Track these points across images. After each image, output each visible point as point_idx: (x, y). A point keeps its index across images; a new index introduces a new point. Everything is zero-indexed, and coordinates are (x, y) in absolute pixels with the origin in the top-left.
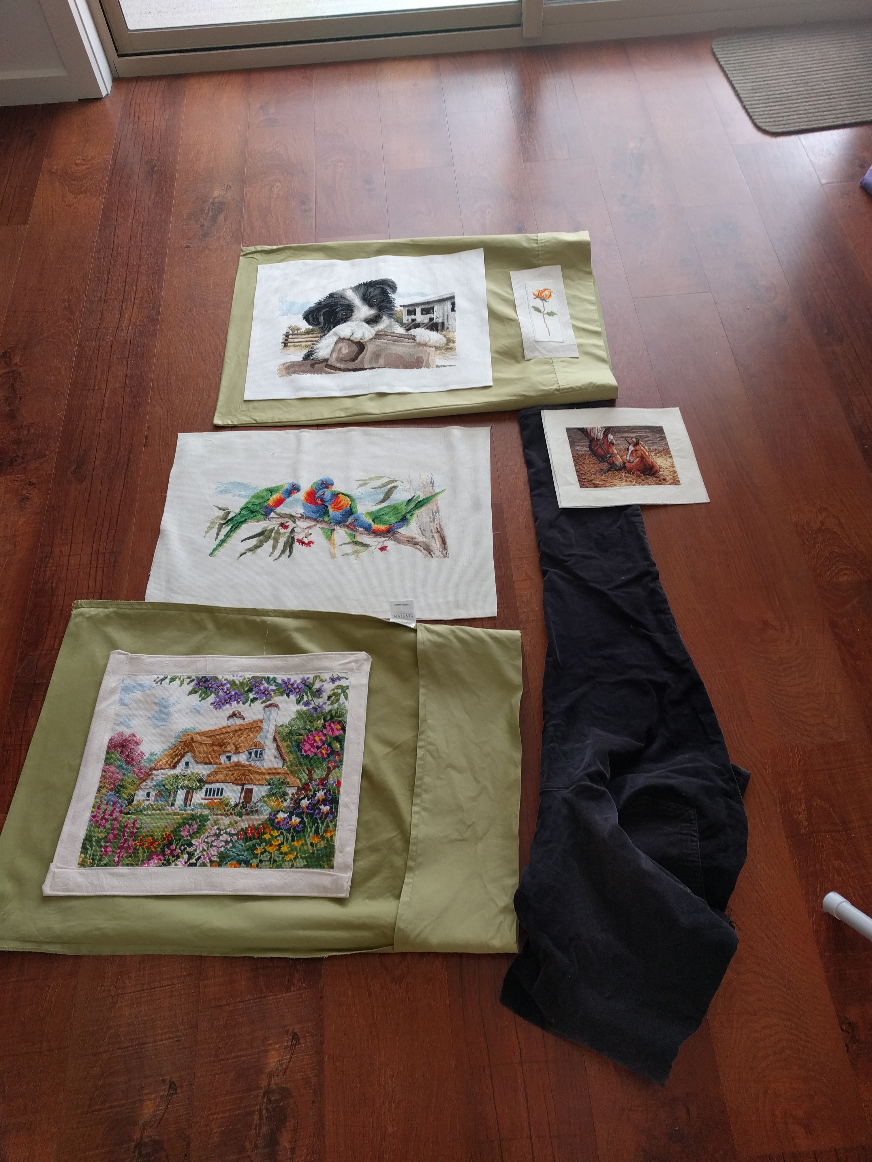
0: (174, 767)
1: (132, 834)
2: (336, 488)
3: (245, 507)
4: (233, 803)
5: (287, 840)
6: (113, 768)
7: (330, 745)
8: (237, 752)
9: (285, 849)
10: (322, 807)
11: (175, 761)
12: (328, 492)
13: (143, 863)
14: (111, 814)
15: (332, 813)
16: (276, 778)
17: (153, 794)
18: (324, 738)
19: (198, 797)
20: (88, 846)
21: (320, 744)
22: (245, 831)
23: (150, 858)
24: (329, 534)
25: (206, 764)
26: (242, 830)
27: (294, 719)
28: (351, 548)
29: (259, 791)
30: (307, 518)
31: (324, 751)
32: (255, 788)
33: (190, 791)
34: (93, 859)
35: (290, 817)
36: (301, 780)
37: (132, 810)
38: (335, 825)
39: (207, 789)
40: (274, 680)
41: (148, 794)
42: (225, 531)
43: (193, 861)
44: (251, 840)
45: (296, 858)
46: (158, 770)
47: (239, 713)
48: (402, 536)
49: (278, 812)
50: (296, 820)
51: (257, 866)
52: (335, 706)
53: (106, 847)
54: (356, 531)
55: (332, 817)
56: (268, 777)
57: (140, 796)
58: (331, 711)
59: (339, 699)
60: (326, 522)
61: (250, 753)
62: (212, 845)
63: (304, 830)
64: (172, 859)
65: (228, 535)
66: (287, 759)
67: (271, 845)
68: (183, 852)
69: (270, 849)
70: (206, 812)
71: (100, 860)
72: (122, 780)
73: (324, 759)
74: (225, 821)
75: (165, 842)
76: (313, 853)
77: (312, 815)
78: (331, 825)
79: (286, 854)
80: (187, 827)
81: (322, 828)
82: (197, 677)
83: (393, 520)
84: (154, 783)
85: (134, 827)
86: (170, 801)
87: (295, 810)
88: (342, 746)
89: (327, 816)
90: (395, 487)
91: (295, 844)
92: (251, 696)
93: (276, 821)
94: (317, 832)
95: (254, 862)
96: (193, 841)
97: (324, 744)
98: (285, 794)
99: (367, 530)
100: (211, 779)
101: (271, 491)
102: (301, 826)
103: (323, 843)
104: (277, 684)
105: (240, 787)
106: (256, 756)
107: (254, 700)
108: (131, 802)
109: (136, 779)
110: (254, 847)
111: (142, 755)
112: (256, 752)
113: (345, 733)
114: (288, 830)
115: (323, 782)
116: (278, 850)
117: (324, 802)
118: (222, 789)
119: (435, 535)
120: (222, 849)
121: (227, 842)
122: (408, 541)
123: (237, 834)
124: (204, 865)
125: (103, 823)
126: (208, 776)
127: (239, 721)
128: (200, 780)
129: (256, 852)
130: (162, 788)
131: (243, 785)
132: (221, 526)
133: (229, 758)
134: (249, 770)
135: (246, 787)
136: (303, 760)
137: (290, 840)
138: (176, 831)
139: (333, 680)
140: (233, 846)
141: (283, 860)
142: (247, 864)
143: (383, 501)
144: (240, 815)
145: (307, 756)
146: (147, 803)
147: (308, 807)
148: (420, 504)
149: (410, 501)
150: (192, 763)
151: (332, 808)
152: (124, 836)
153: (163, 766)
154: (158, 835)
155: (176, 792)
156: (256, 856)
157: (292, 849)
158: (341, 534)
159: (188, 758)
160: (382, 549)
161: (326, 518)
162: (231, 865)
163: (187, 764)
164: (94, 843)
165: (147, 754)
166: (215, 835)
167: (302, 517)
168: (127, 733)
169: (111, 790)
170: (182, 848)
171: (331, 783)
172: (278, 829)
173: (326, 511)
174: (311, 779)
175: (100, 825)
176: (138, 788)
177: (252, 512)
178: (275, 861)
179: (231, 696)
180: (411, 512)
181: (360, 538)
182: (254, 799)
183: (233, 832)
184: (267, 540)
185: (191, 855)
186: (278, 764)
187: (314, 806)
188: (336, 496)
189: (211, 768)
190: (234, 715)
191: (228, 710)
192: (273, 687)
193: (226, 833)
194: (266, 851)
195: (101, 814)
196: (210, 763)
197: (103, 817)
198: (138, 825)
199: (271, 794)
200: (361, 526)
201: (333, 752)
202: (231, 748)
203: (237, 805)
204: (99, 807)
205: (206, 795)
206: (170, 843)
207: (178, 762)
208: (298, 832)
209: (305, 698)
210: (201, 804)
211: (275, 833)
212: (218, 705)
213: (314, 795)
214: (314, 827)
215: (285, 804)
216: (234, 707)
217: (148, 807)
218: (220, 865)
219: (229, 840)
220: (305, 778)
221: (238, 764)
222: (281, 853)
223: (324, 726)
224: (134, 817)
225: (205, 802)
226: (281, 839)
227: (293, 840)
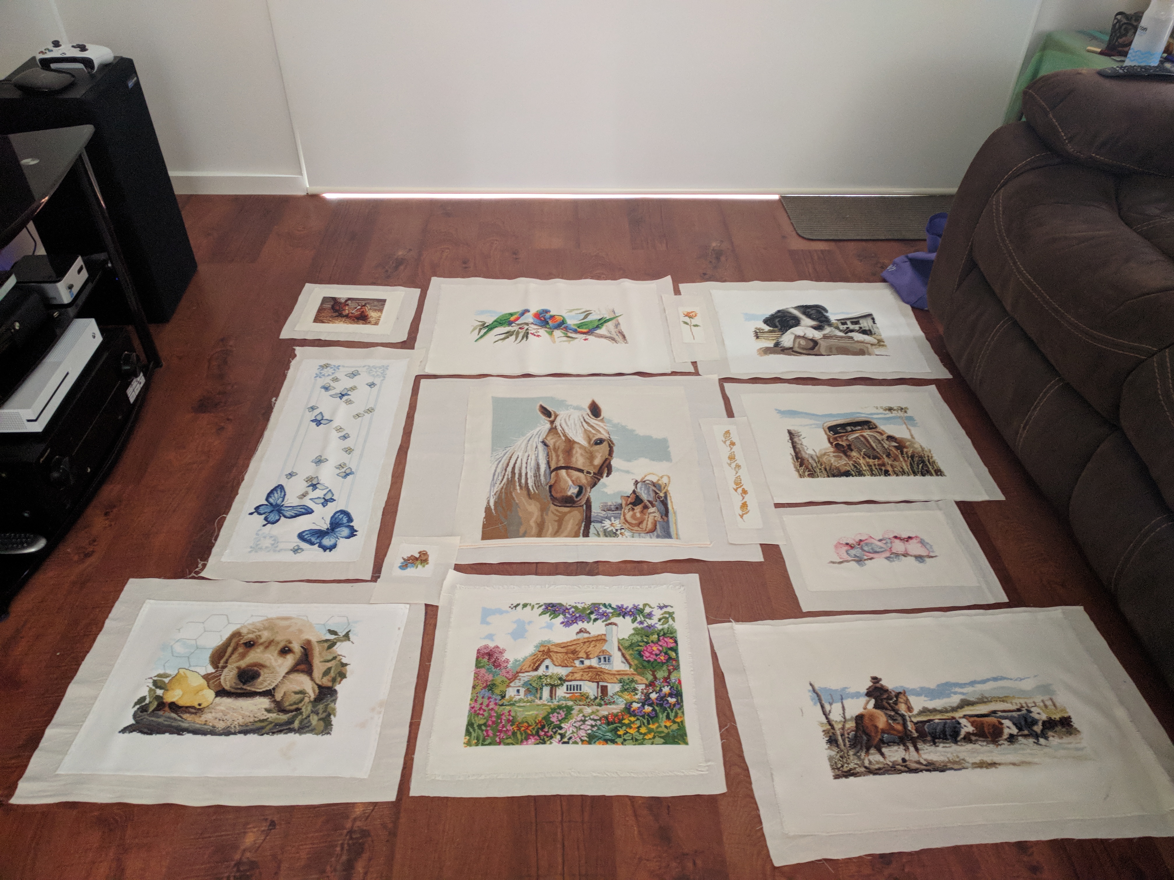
0: (536, 669)
1: (509, 721)
2: (552, 313)
3: (495, 321)
4: (593, 697)
5: (644, 724)
6: (483, 671)
7: (666, 653)
8: (588, 658)
9: (643, 730)
10: (669, 699)
11: (536, 665)
12: (548, 315)
13: (522, 742)
14: (488, 706)
15: (679, 704)
16: (626, 677)
17: (522, 691)
18: (660, 648)
19: (561, 692)
20: (471, 730)
21: (658, 652)
22: (606, 717)
23: (527, 738)
24: (551, 333)
25: (563, 666)
26: (604, 716)
27: (633, 634)
28: (565, 339)
29: (613, 688)
30: (535, 325)
31: (662, 658)
32: (610, 686)
33: (553, 687)
34: (478, 739)
35: (643, 706)
36: (647, 679)
37: (506, 703)
38: (683, 713)
39: (567, 686)
40: (610, 606)
41: (518, 691)
42: (483, 331)
43: (566, 740)
44: (612, 724)
45: (654, 737)
46: (523, 673)
47: (585, 629)
48: (597, 334)
49: (631, 703)
50: (648, 709)
51: (622, 744)
52: (666, 626)
53: (487, 731)
54: (568, 331)
55: (679, 706)
56: (619, 677)
57: (511, 692)
58: (663, 629)
59: (668, 622)
60: (548, 328)
61: (600, 659)
62: (580, 729)
63: (657, 716)
64: (546, 739)
65: (485, 333)
66: (632, 663)
67: (631, 728)
68: (555, 733)
69: (631, 731)
70: (570, 703)
71: (484, 740)
72: (493, 680)
73: (663, 663)
74: (588, 710)
75: (539, 726)
76: (668, 733)
77: (661, 705)
78: (679, 712)
79: (645, 734)
80: (555, 714)
81: (672, 715)
82: (545, 604)
83: (591, 327)
84: (522, 682)
85: (510, 715)
86: (538, 696)
87: (646, 701)
88: (677, 654)
89: (674, 705)
90: (591, 313)
91: (651, 726)
92: (593, 617)
93: (632, 709)
94: (668, 717)
95: (619, 740)
96: (563, 725)
97: (661, 652)
98: (635, 689)
99: (574, 331)
100: (570, 678)
101: (511, 315)
102: (654, 713)
103: (675, 727)
104: (613, 608)
105: (596, 684)
106: (605, 661)
107: (595, 620)
108: (503, 697)
109: (505, 679)
110: (616, 730)
111: (507, 661)
112: (605, 658)
113: (677, 644)
114: (643, 716)
115: (667, 680)
116: (638, 731)
117: (671, 695)
118: (580, 686)
119: (619, 334)
120: (590, 732)
121: (592, 726)
122: (601, 336)
123: (600, 720)
124: (575, 743)
125: (481, 712)
126: (567, 676)
127: (586, 635)
128: (560, 679)
129: (619, 733)
130: (529, 686)
131: (598, 682)
132: (480, 330)
133: (582, 662)
134: (601, 672)
135: (601, 684)
136: (645, 664)
137: (646, 724)
138: (546, 718)
139: (661, 608)
140: (599, 729)
141: (644, 739)
142: (613, 742)
143: (583, 319)
144: (600, 705)
145: (649, 661)
146: (518, 698)
147: (657, 699)
148: (607, 321)
149: (600, 320)
150: (551, 666)
151: (678, 700)
152: (501, 722)
153: (527, 669)
154: (531, 721)
155: (541, 689)
156: (620, 736)
157: (650, 731)
158: (558, 333)
159: (547, 662)
160: (585, 340)
161: (548, 326)
162: (600, 743)
163: (547, 667)
164: (476, 728)
165: (512, 660)
166: (581, 720)
167: (532, 323)
168: (492, 645)
169: (485, 688)
170: (554, 730)
171: (673, 681)
172: (635, 716)
173: (547, 323)
174: (655, 678)
175: (478, 714)
176: (508, 686)
177: (500, 323)
178: (636, 740)
179: (577, 618)
180: (602, 324)
181: (570, 335)
182: (610, 693)
183: (596, 718)
184: (511, 335)
185: (562, 736)
186: (625, 667)
187: (662, 699)
188: (552, 317)
189: (570, 669)
190: (581, 631)
191: (576, 628)
192: (610, 610)
193: (590, 719)
194: (627, 732)
195: (478, 706)
196: (567, 666)
197: (480, 709)
198: (513, 714)
199: (624, 690)
200: (571, 330)
201: (670, 658)
202: (582, 654)
203: (596, 698)
204: (476, 701)
205: (567, 690)
206: (543, 727)
207: (539, 665)
208: (652, 718)
209: (639, 619)
210: (565, 697)
211: (633, 719)
212: (567, 624)
213: (661, 690)
214: (665, 714)
215: (637, 697)
216: (581, 625)
217: (520, 700)
218: (589, 743)
219: (594, 724)
220: (651, 678)
221: (590, 667)
222: (641, 734)
223: (659, 640)
224: (508, 708)
225: (568, 696)
226: (638, 723)
227: (649, 723)
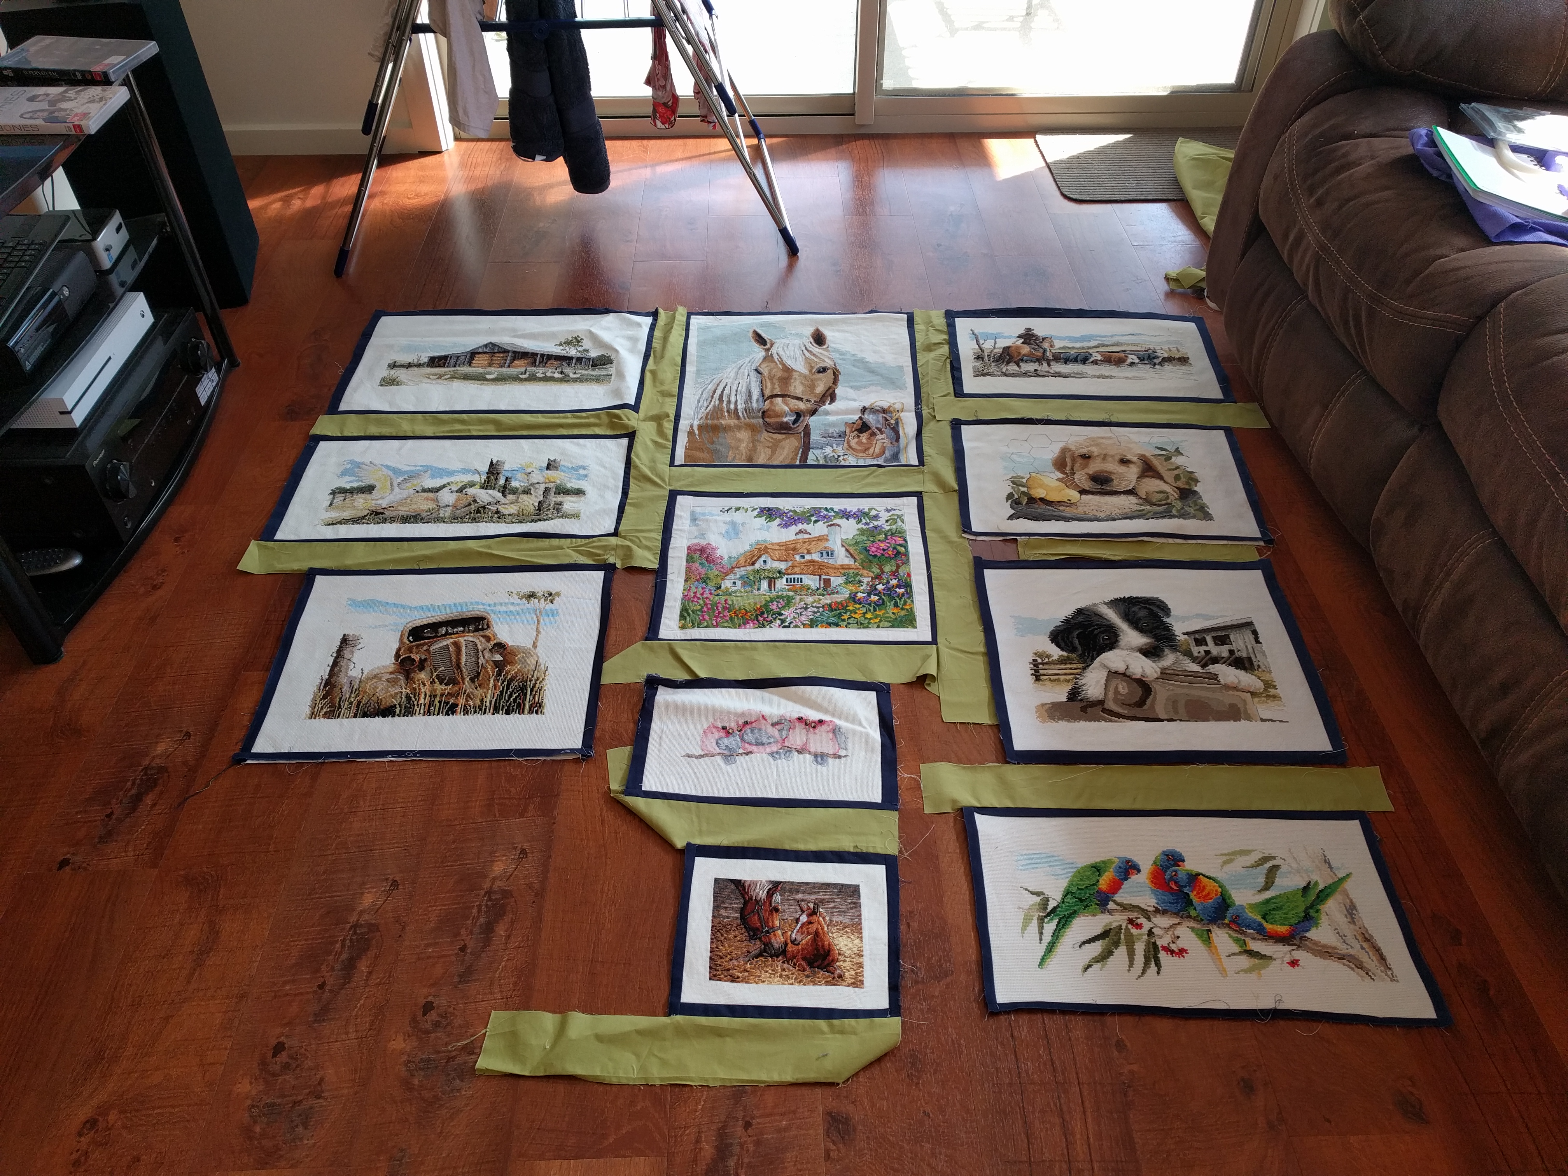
0: (753, 564)
1: (726, 608)
3: (1068, 892)
4: (814, 588)
5: (870, 610)
6: (695, 565)
7: (894, 548)
8: (809, 553)
9: (869, 616)
10: (897, 590)
11: (753, 561)
12: (1181, 872)
13: (740, 626)
14: (700, 594)
15: (907, 593)
16: (850, 571)
17: (739, 583)
18: (888, 545)
19: (781, 583)
20: (686, 615)
21: (885, 548)
22: (830, 605)
23: (746, 623)
25: (782, 561)
26: (827, 604)
27: (857, 535)
29: (836, 581)
31: (890, 553)
32: (832, 579)
33: (772, 580)
34: (693, 623)
35: (869, 595)
36: (873, 573)
37: (721, 593)
38: (913, 601)
39: (787, 579)
40: (832, 507)
41: (734, 583)
43: (786, 624)
44: (836, 610)
45: (881, 621)
46: (738, 567)
47: (805, 530)
49: (857, 593)
50: (874, 598)
51: (846, 627)
52: (894, 527)
53: (700, 616)
55: (908, 596)
56: (842, 571)
57: (727, 584)
58: (890, 530)
59: (896, 523)
61: (822, 553)
62: (801, 615)
63: (884, 603)
64: (766, 624)
65: (1056, 936)
66: (856, 557)
67: (856, 613)
68: (775, 619)
69: (856, 616)
70: (791, 594)
71: (700, 623)
72: (707, 573)
73: (891, 558)
74: (809, 599)
75: (758, 612)
76: (896, 619)
77: (889, 595)
78: (909, 601)
79: (871, 619)
80: (775, 603)
81: (900, 603)
82: (761, 509)
83: (1293, 918)
84: (738, 576)
85: (726, 603)
86: (756, 587)
87: (873, 590)
88: (907, 550)
89: (903, 595)
91: (877, 613)
92: (813, 519)
93: (857, 598)
94: (896, 605)
95: (843, 624)
96: (783, 612)
97: (889, 547)
98: (860, 582)
99: (1259, 932)
100: (789, 571)
101: (1097, 869)
102: (880, 601)
103: (903, 613)
104: (835, 512)
105: (818, 577)
106: (828, 555)
107: (817, 522)
108: (718, 588)
109: (719, 573)
110: (840, 615)
111: (721, 557)
112: (827, 553)
113: (907, 542)
114: (870, 604)
115: (894, 574)
116: (864, 616)
117: (899, 586)
118: (801, 579)
120: (812, 617)
121: (814, 612)
123: (823, 607)
124: (797, 626)
125: (693, 600)
126: (786, 569)
127: (806, 535)
128: (779, 572)
129: (842, 617)
130: (746, 579)
131: (820, 576)
133: (803, 557)
134: (823, 566)
135: (823, 577)
136: (871, 558)
137: (872, 611)
138: (766, 605)
139: (888, 511)
140: (821, 615)
141: (869, 623)
142: (836, 625)
144: (823, 595)
145: (875, 556)
146: (734, 589)
147: (884, 590)
149: (1306, 889)
150: (769, 561)
151: (906, 591)
152: (718, 609)
153: (742, 564)
154: (749, 608)
155: (759, 581)
156: (844, 620)
157: (876, 617)
159: (765, 558)
162: (822, 627)
163: (765, 562)
164: (688, 613)
165: (726, 556)
166: (803, 608)
168: (703, 542)
169: (696, 580)
170: (774, 616)
171: (902, 575)
172: (860, 604)
174: (883, 572)
175: (691, 601)
176: (723, 579)
177: (1081, 900)
178: (861, 624)
179: (795, 520)
180: (1314, 907)
182: (833, 584)
183: (818, 605)
185: (783, 621)
186: (849, 561)
187: (890, 590)
189: (789, 564)
190: (800, 532)
191: (795, 529)
192: (833, 514)
193: (813, 606)
194: (852, 617)
195: (690, 595)
196: (786, 561)
197: (693, 597)
198: (730, 602)
199: (848, 582)
200: (1248, 927)
201: (899, 553)
202: (802, 551)
203: (818, 589)
204: (687, 590)
205: (787, 582)
206: (762, 614)
207: (756, 561)
208: (878, 606)
209: (864, 521)
210: (784, 588)
211: (858, 606)
212: (784, 526)
213: (888, 582)
214: (893, 602)
215: (862, 588)
216: (799, 527)
217: (737, 591)
218: (812, 627)
219: (816, 611)
220: (877, 571)
221: (811, 561)
222: (867, 618)
223: (886, 538)
224: (724, 597)
225: (787, 587)
226: (864, 610)
227: (875, 610)
